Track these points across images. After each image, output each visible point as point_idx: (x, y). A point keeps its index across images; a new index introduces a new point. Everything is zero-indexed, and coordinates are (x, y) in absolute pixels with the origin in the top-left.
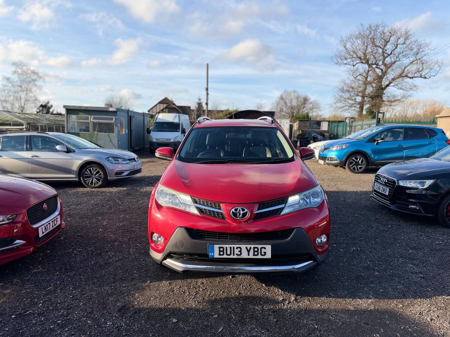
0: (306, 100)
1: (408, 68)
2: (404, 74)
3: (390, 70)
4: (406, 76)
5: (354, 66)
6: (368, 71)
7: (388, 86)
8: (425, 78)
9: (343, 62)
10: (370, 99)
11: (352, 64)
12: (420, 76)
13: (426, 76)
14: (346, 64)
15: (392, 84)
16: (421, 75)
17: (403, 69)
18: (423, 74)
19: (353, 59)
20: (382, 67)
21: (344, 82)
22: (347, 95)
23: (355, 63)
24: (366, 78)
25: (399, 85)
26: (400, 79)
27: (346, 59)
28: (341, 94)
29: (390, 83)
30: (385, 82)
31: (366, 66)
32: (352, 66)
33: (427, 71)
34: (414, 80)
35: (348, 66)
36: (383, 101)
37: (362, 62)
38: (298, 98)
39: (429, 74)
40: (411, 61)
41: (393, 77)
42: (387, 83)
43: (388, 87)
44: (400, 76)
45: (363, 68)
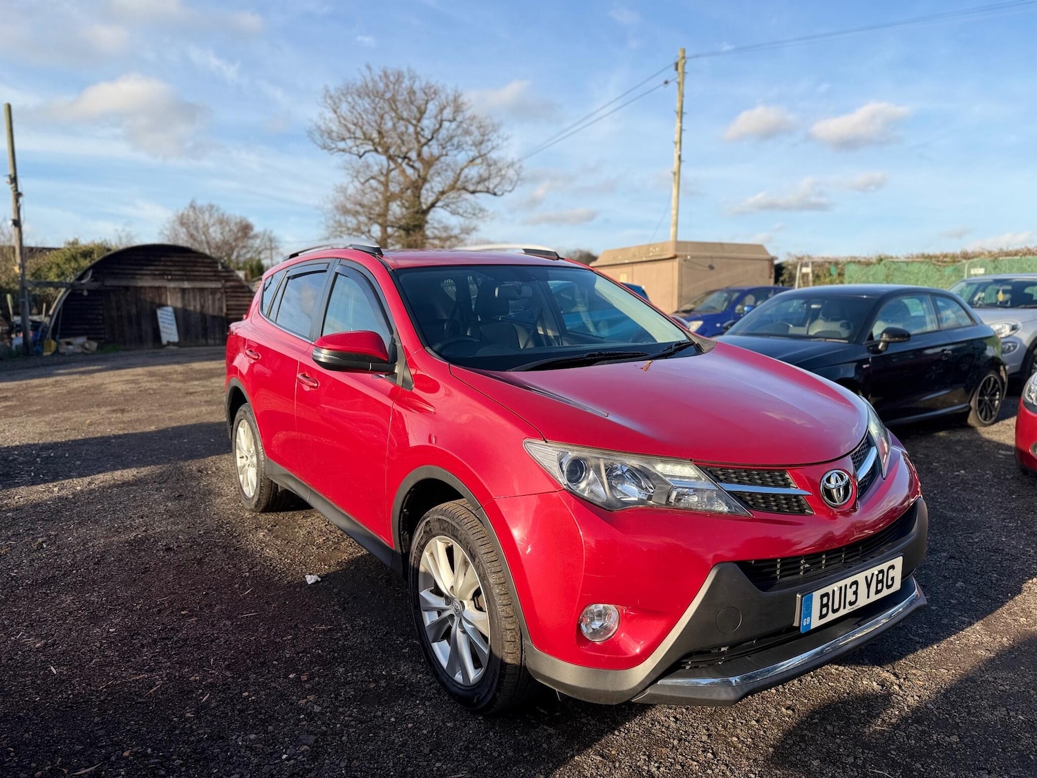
1: (466, 171)
2: (459, 183)
3: (432, 171)
4: (465, 189)
5: (360, 157)
6: (389, 171)
7: (433, 205)
8: (495, 194)
9: (336, 145)
10: (402, 232)
11: (356, 153)
12: (485, 190)
13: (496, 190)
14: (343, 150)
15: (439, 204)
16: (488, 188)
17: (458, 172)
18: (491, 186)
19: (358, 142)
20: (418, 165)
21: (343, 190)
22: (352, 222)
23: (362, 151)
24: (386, 185)
25: (453, 206)
26: (452, 195)
27: (343, 139)
28: (338, 217)
29: (437, 200)
30: (427, 197)
31: (383, 158)
32: (357, 157)
33: (497, 180)
34: (476, 197)
35: (347, 156)
36: (427, 238)
37: (376, 150)
38: (222, 222)
39: (500, 187)
40: (471, 159)
41: (441, 189)
42: (431, 200)
43: (434, 209)
44: (453, 188)
45: (377, 161)
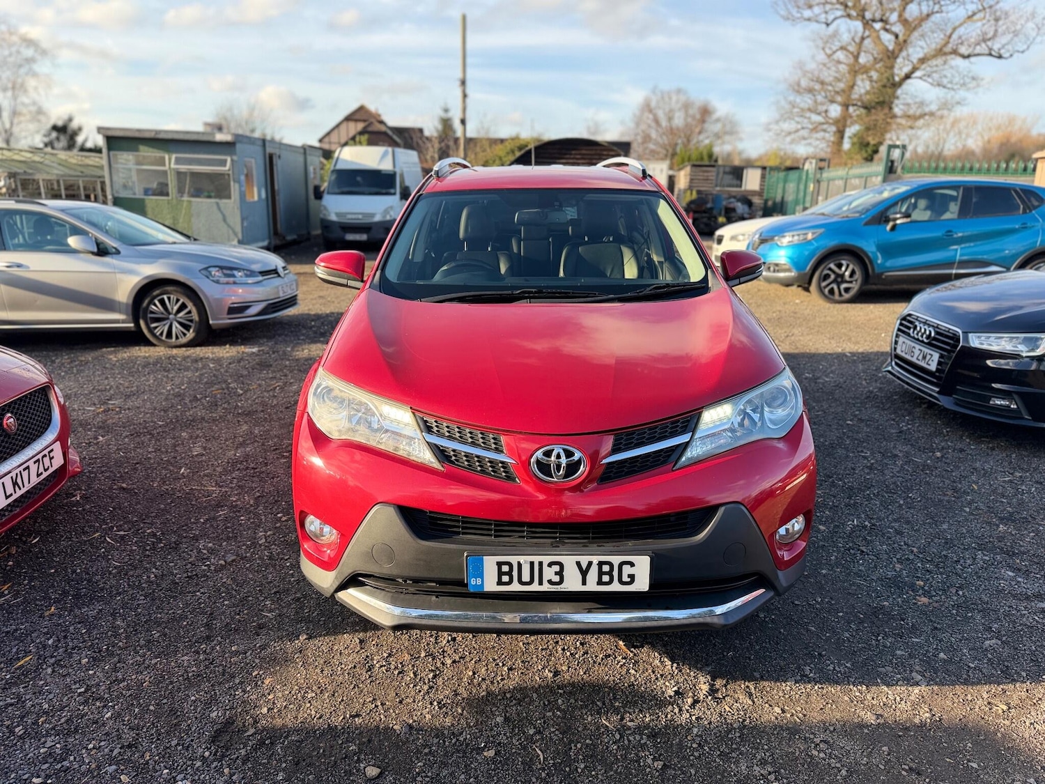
0: (705, 112)
1: (961, 31)
2: (950, 46)
3: (916, 34)
4: (955, 52)
5: (828, 25)
6: (863, 39)
7: (908, 77)
8: (1000, 57)
9: (801, 14)
10: (863, 111)
11: (824, 20)
12: (987, 52)
13: (1002, 52)
14: (809, 20)
15: (918, 74)
16: (991, 49)
17: (948, 33)
18: (996, 47)
19: (828, 7)
20: (898, 28)
21: (800, 65)
22: (806, 101)
23: (831, 17)
24: (856, 57)
25: (935, 76)
26: (939, 61)
27: (810, 7)
28: (791, 98)
29: (914, 69)
30: (901, 68)
31: (858, 25)
32: (824, 26)
33: (1004, 40)
34: (971, 63)
35: (814, 26)
36: (894, 116)
37: (849, 16)
38: (686, 106)
39: (1010, 47)
40: (970, 13)
41: (921, 55)
42: (906, 70)
43: (909, 81)
44: (940, 52)
45: (849, 29)
